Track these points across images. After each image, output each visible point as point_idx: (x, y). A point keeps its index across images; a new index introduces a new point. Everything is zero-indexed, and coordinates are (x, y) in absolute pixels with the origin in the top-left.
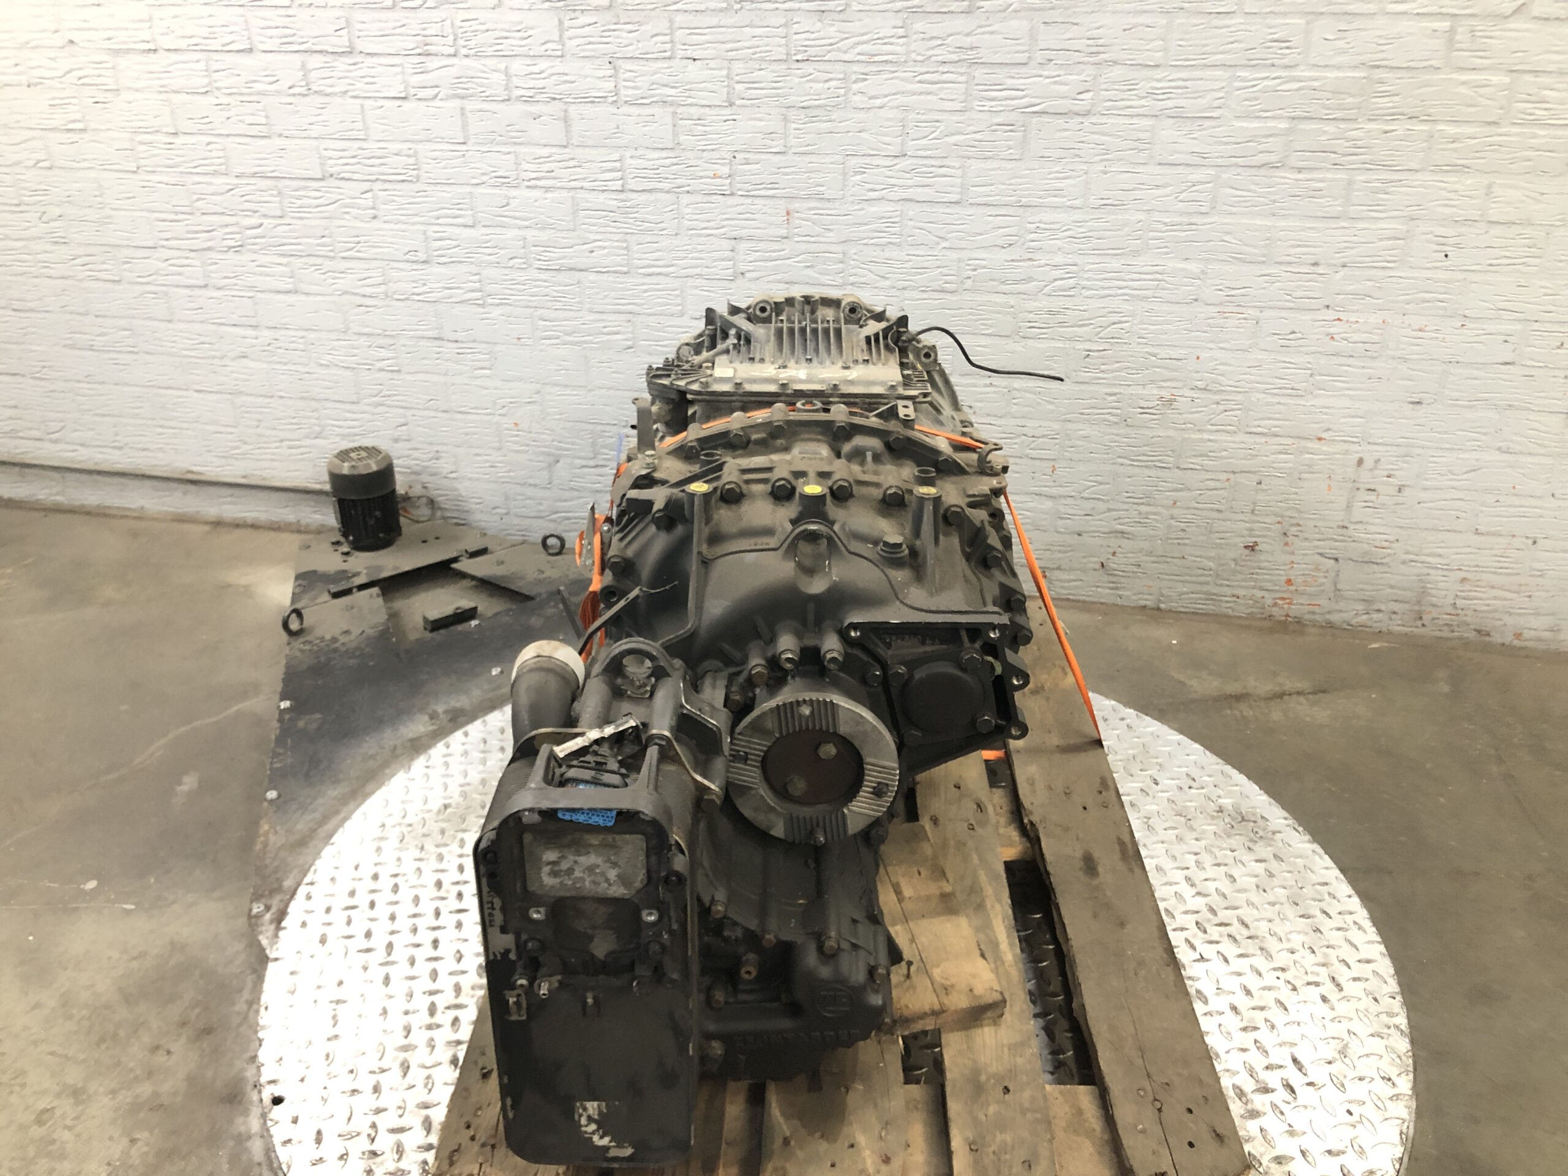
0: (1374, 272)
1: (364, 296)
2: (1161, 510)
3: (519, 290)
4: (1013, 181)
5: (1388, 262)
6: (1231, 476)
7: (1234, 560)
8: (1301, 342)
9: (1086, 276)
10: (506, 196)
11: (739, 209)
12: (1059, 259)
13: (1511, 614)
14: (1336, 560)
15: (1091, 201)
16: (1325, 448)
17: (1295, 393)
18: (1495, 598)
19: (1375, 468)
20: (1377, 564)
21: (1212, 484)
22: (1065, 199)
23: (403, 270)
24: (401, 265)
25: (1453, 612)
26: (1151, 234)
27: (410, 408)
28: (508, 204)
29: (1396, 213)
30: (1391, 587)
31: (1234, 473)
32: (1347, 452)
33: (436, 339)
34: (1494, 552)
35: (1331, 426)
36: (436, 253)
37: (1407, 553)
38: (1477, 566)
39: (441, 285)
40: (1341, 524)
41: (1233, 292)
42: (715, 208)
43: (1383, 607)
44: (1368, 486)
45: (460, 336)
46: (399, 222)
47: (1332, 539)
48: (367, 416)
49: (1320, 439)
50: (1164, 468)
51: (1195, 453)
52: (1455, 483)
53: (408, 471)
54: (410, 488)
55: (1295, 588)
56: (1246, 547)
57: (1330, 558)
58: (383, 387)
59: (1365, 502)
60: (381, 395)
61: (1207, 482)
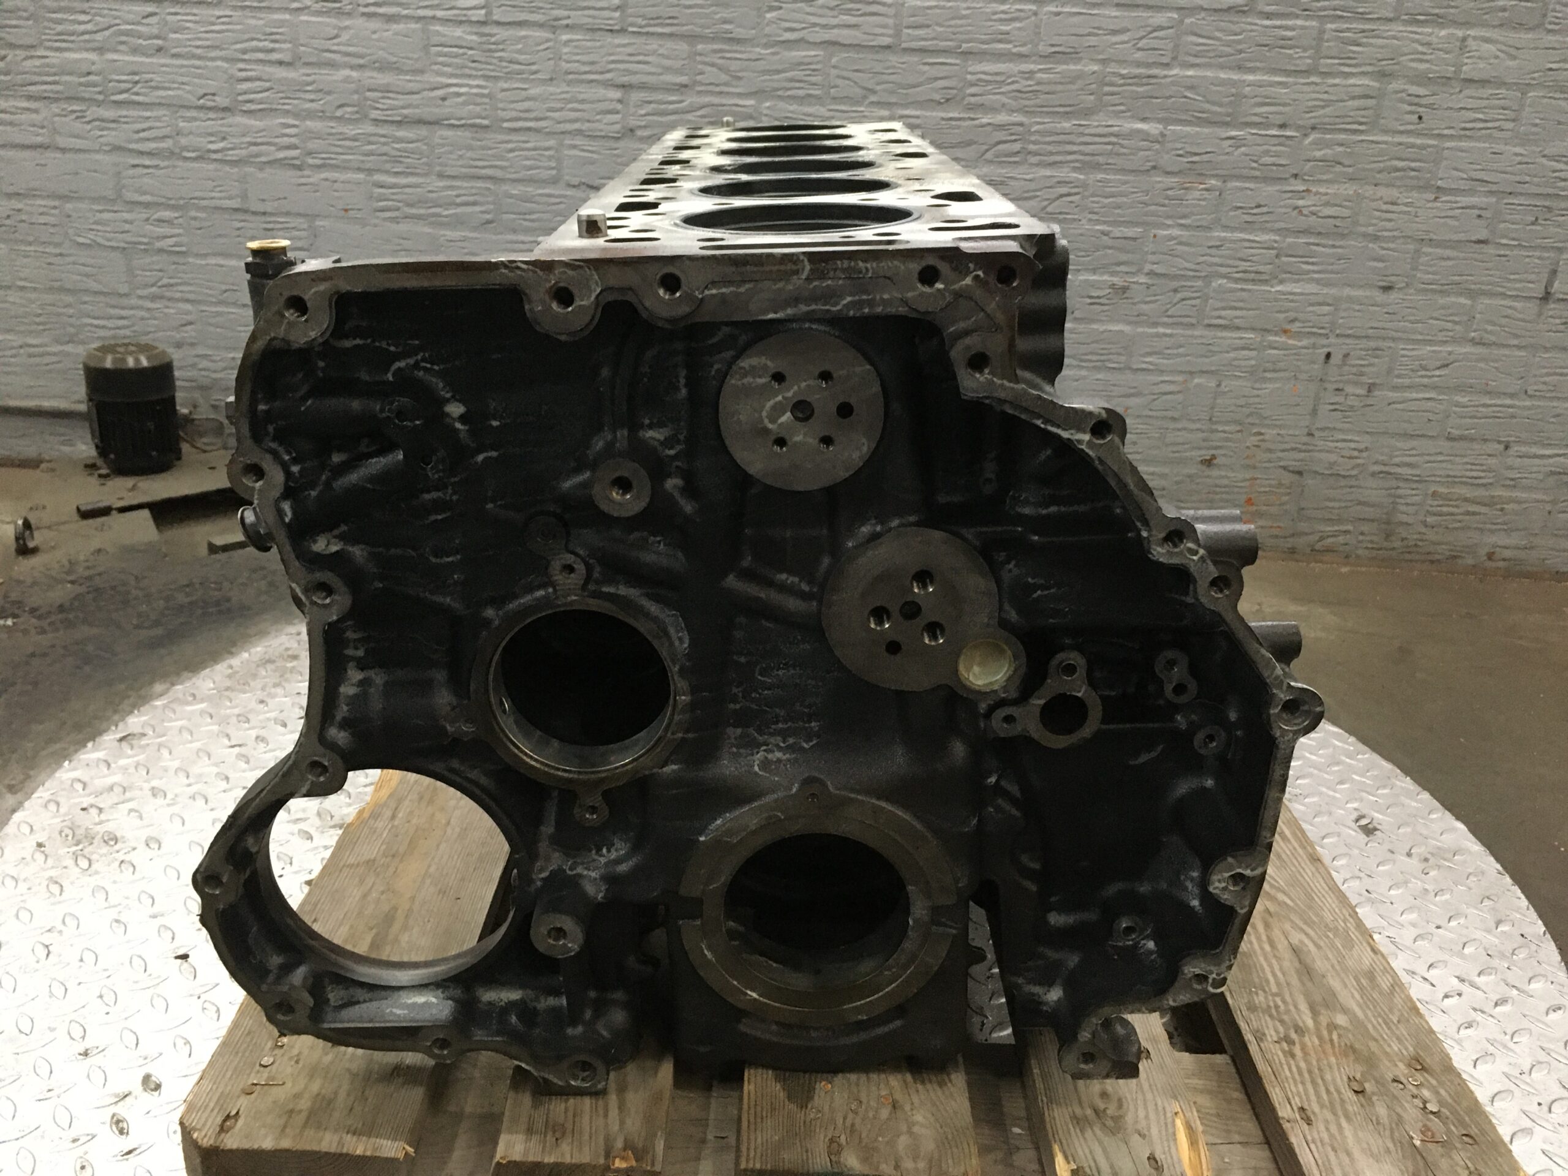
0: (1343, 136)
1: (142, 153)
3: (350, 148)
4: (953, 22)
5: (1361, 124)
6: (1188, 377)
7: (1189, 477)
8: (1265, 218)
9: (1033, 138)
10: (335, 27)
11: (629, 50)
12: (1002, 118)
13: (1481, 530)
14: (1300, 473)
15: (1040, 48)
16: (1290, 342)
17: (1259, 279)
18: (1468, 513)
19: (1345, 365)
20: (1344, 477)
21: (1166, 387)
22: (1010, 46)
23: (195, 119)
24: (193, 113)
25: (1424, 530)
26: (1107, 89)
27: (199, 302)
28: (336, 37)
29: (1369, 69)
30: (1360, 503)
31: (1191, 373)
32: (1314, 346)
33: (236, 210)
34: (1465, 460)
35: (1301, 316)
36: (240, 98)
37: (1376, 463)
39: (248, 139)
40: (1307, 430)
41: (1196, 159)
42: (601, 47)
43: (1350, 527)
44: (1336, 386)
45: (269, 207)
46: (194, 56)
47: (1296, 449)
48: (143, 313)
49: (1285, 332)
50: (1114, 368)
51: (1148, 350)
52: (1425, 381)
53: (194, 384)
54: (195, 407)
55: (1255, 508)
56: (1202, 462)
57: (1293, 472)
58: (161, 274)
59: (1332, 404)
60: (160, 284)
61: (1161, 385)
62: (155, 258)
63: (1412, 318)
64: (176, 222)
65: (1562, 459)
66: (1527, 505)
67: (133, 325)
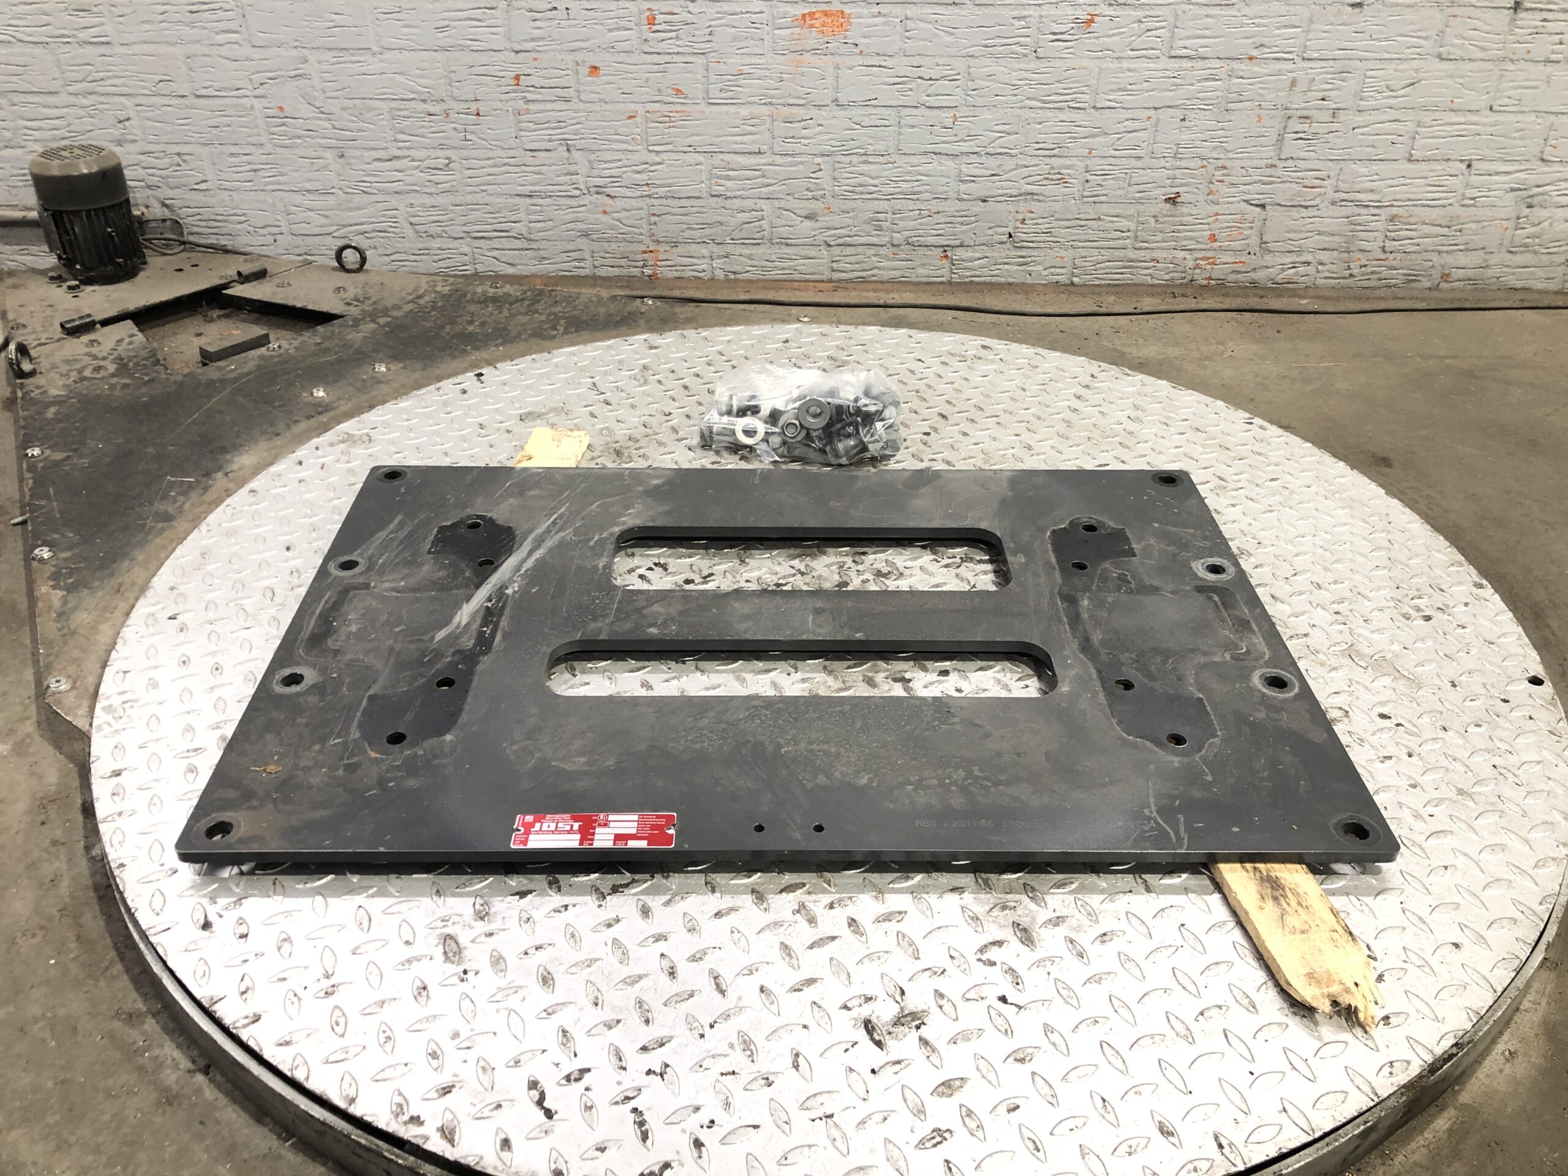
2: (1074, 161)
6: (1152, 113)
7: (1154, 217)
13: (1440, 252)
14: (1263, 206)
16: (1256, 69)
18: (1426, 236)
19: (1310, 91)
20: (1306, 207)
21: (1130, 125)
25: (1382, 256)
30: (1320, 233)
31: (1156, 109)
32: (1279, 73)
34: (1427, 181)
35: (1265, 41)
37: (1338, 191)
38: (1410, 200)
40: (1270, 161)
43: (1308, 257)
44: (1301, 113)
47: (1260, 181)
49: (1251, 59)
50: (1079, 108)
51: (1114, 87)
52: (1392, 101)
53: (142, 184)
54: (147, 207)
55: (1219, 244)
56: (1167, 200)
57: (1257, 205)
58: (90, 67)
59: (1297, 132)
60: (90, 79)
61: (1126, 123)
62: (81, 51)
63: (1380, 36)
64: (95, 9)
65: (1522, 175)
66: (1485, 223)
67: (69, 125)
